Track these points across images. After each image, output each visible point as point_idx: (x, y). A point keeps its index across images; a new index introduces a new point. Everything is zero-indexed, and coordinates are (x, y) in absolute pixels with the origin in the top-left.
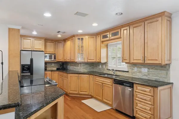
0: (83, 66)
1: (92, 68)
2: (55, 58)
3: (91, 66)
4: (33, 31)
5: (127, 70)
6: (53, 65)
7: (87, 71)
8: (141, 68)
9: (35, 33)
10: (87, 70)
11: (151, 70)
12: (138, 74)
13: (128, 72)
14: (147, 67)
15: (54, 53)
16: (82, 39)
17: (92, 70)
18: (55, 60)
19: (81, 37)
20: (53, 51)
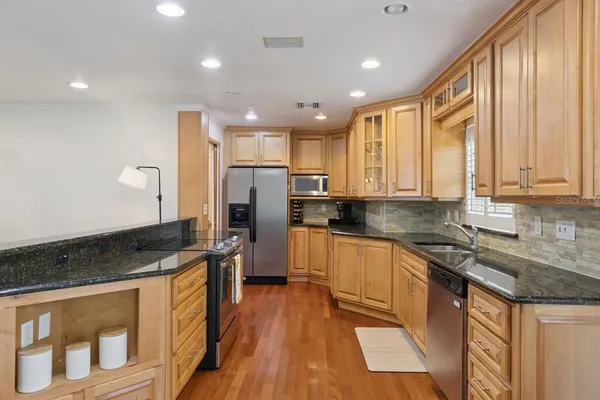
0: (388, 212)
1: (426, 221)
2: (325, 189)
3: (420, 214)
4: (246, 112)
5: (514, 232)
6: (324, 208)
7: (404, 231)
8: (553, 221)
9: (251, 117)
10: (406, 228)
11: (587, 231)
12: (546, 247)
13: (516, 237)
14: (573, 218)
15: (322, 172)
16: (378, 119)
17: (423, 228)
18: (326, 193)
19: (373, 114)
20: (319, 165)
